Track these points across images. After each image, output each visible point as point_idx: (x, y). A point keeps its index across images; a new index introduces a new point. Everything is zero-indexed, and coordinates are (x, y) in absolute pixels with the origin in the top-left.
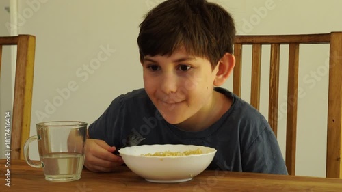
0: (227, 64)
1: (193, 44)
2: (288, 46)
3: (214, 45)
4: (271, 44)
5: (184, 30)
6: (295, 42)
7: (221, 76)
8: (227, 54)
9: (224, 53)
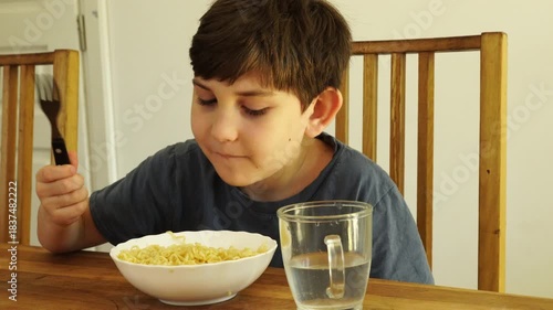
0: (329, 105)
1: (274, 69)
2: (417, 55)
3: (309, 72)
4: (392, 53)
5: (262, 45)
6: (427, 49)
7: (316, 121)
8: (330, 89)
9: (325, 88)
